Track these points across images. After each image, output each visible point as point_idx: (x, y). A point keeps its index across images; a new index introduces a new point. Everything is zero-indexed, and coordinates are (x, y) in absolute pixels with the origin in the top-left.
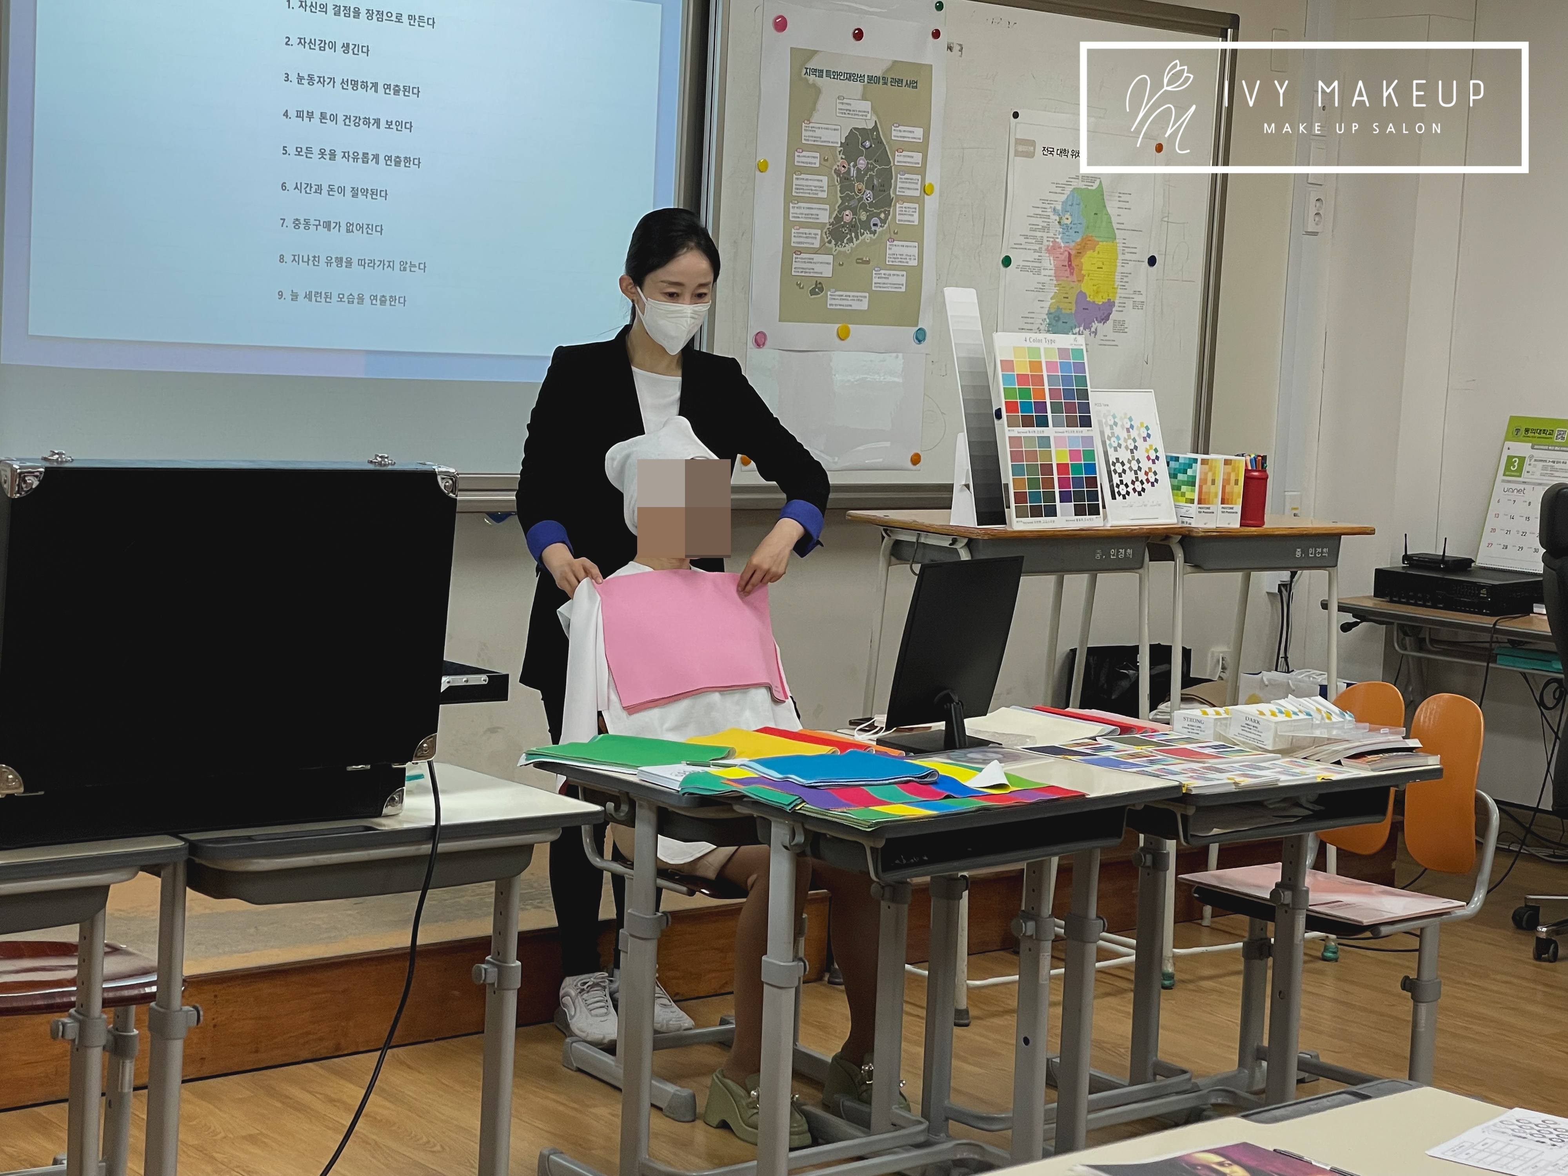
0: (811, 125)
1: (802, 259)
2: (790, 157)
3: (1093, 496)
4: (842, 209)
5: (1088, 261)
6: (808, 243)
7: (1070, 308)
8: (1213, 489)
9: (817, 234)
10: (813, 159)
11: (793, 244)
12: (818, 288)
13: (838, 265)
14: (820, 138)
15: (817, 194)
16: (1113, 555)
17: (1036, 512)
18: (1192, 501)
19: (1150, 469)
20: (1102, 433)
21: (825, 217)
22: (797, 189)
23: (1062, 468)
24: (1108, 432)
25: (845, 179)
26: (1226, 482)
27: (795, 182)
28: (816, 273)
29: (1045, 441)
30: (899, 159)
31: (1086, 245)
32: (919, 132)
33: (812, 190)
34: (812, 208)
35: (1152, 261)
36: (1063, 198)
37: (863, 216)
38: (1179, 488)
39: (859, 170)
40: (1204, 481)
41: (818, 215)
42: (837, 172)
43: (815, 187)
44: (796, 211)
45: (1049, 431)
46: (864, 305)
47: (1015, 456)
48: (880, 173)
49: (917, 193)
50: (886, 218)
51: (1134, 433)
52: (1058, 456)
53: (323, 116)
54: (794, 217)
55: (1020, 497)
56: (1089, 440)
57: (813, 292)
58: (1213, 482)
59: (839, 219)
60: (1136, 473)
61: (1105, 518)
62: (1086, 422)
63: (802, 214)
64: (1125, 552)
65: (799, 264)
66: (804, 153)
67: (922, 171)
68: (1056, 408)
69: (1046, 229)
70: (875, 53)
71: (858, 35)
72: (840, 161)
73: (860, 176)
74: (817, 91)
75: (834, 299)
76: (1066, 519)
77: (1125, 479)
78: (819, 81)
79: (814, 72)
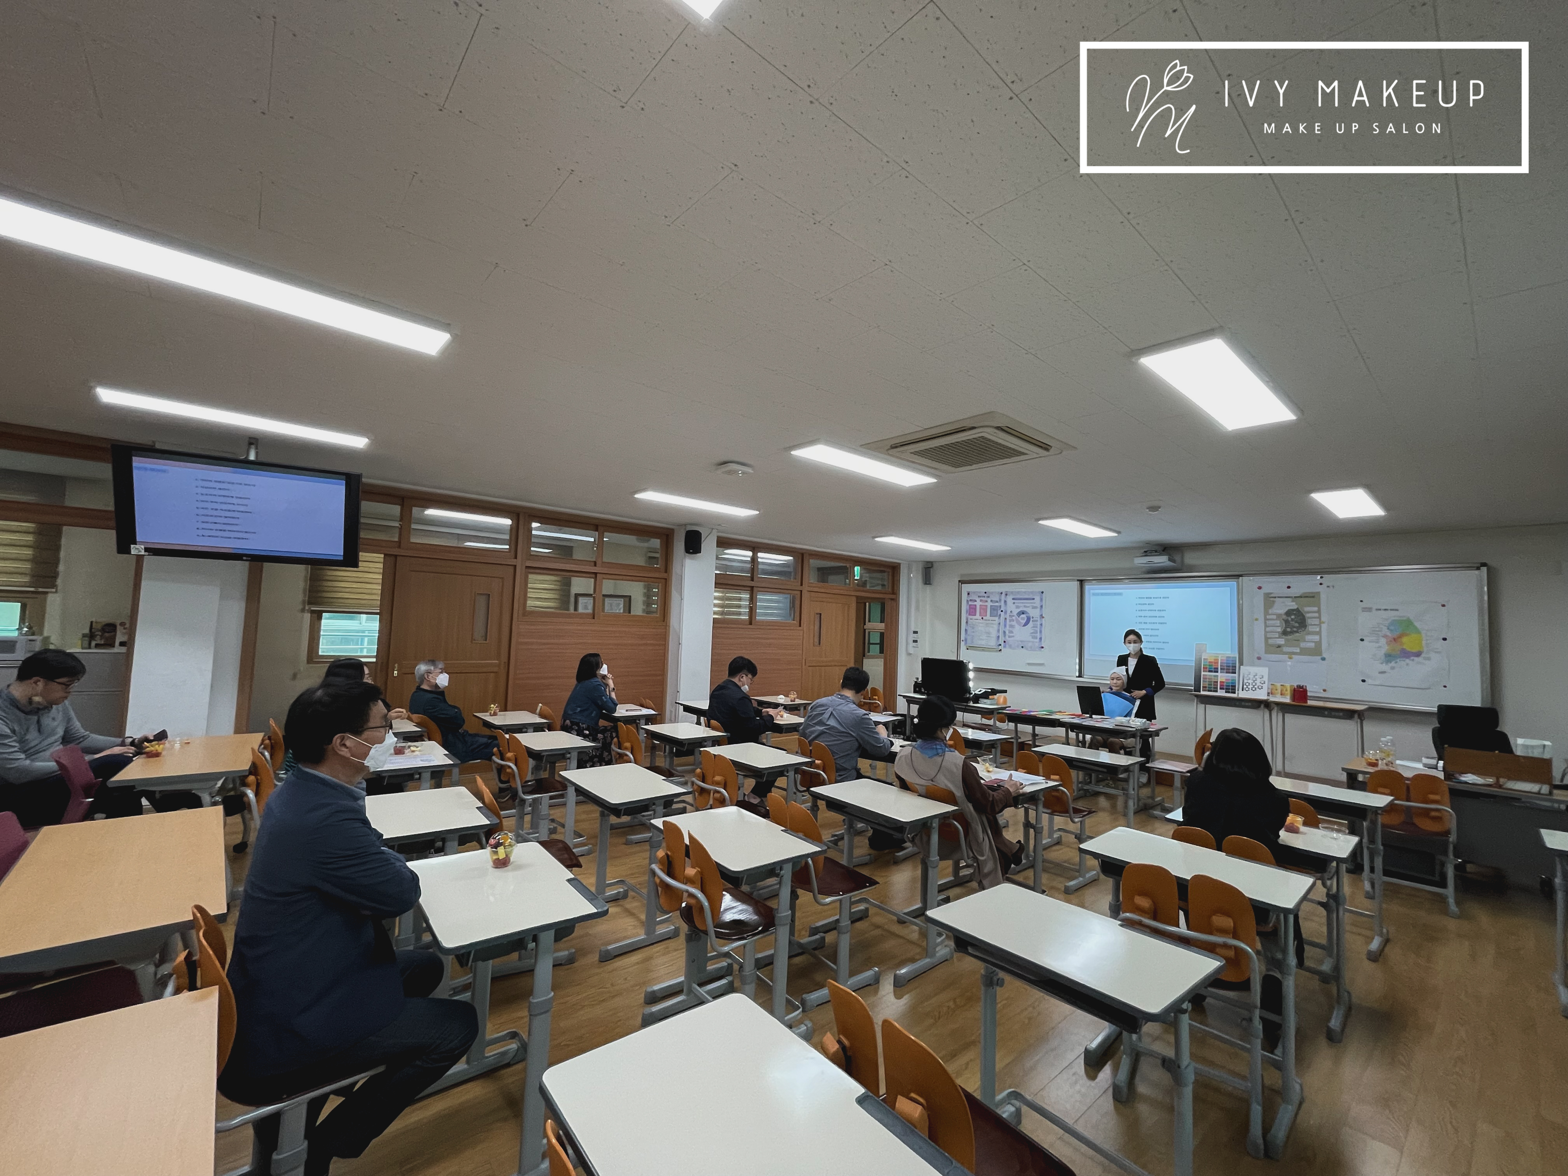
0: (1272, 609)
1: (1272, 640)
2: (1265, 617)
3: (1233, 689)
4: (1286, 628)
5: (1405, 640)
6: (1274, 636)
12: (1279, 646)
13: (1287, 640)
17: (1212, 691)
19: (1260, 686)
21: (1279, 630)
22: (1268, 624)
23: (1223, 682)
24: (1242, 675)
25: (1286, 621)
26: (1281, 691)
27: (1267, 622)
28: (1278, 643)
29: (1217, 676)
30: (1308, 615)
31: (1404, 635)
32: (1316, 609)
33: (1273, 624)
34: (1274, 628)
35: (1444, 639)
36: (1391, 622)
37: (1295, 629)
42: (1284, 620)
43: (1275, 623)
45: (1219, 674)
46: (1298, 651)
48: (1301, 619)
49: (1318, 623)
50: (1305, 629)
51: (1255, 677)
52: (1221, 679)
55: (1203, 687)
56: (1237, 677)
57: (1277, 647)
59: (1286, 630)
60: (1254, 686)
61: (1238, 695)
62: (1235, 673)
63: (1271, 629)
65: (1270, 641)
66: (1270, 616)
67: (1319, 618)
68: (1222, 669)
69: (1380, 631)
70: (1296, 591)
71: (1289, 587)
72: (1284, 617)
73: (1292, 620)
74: (1274, 602)
75: (1286, 649)
76: (1221, 693)
77: (1249, 687)
78: (1274, 599)
79: (1272, 597)
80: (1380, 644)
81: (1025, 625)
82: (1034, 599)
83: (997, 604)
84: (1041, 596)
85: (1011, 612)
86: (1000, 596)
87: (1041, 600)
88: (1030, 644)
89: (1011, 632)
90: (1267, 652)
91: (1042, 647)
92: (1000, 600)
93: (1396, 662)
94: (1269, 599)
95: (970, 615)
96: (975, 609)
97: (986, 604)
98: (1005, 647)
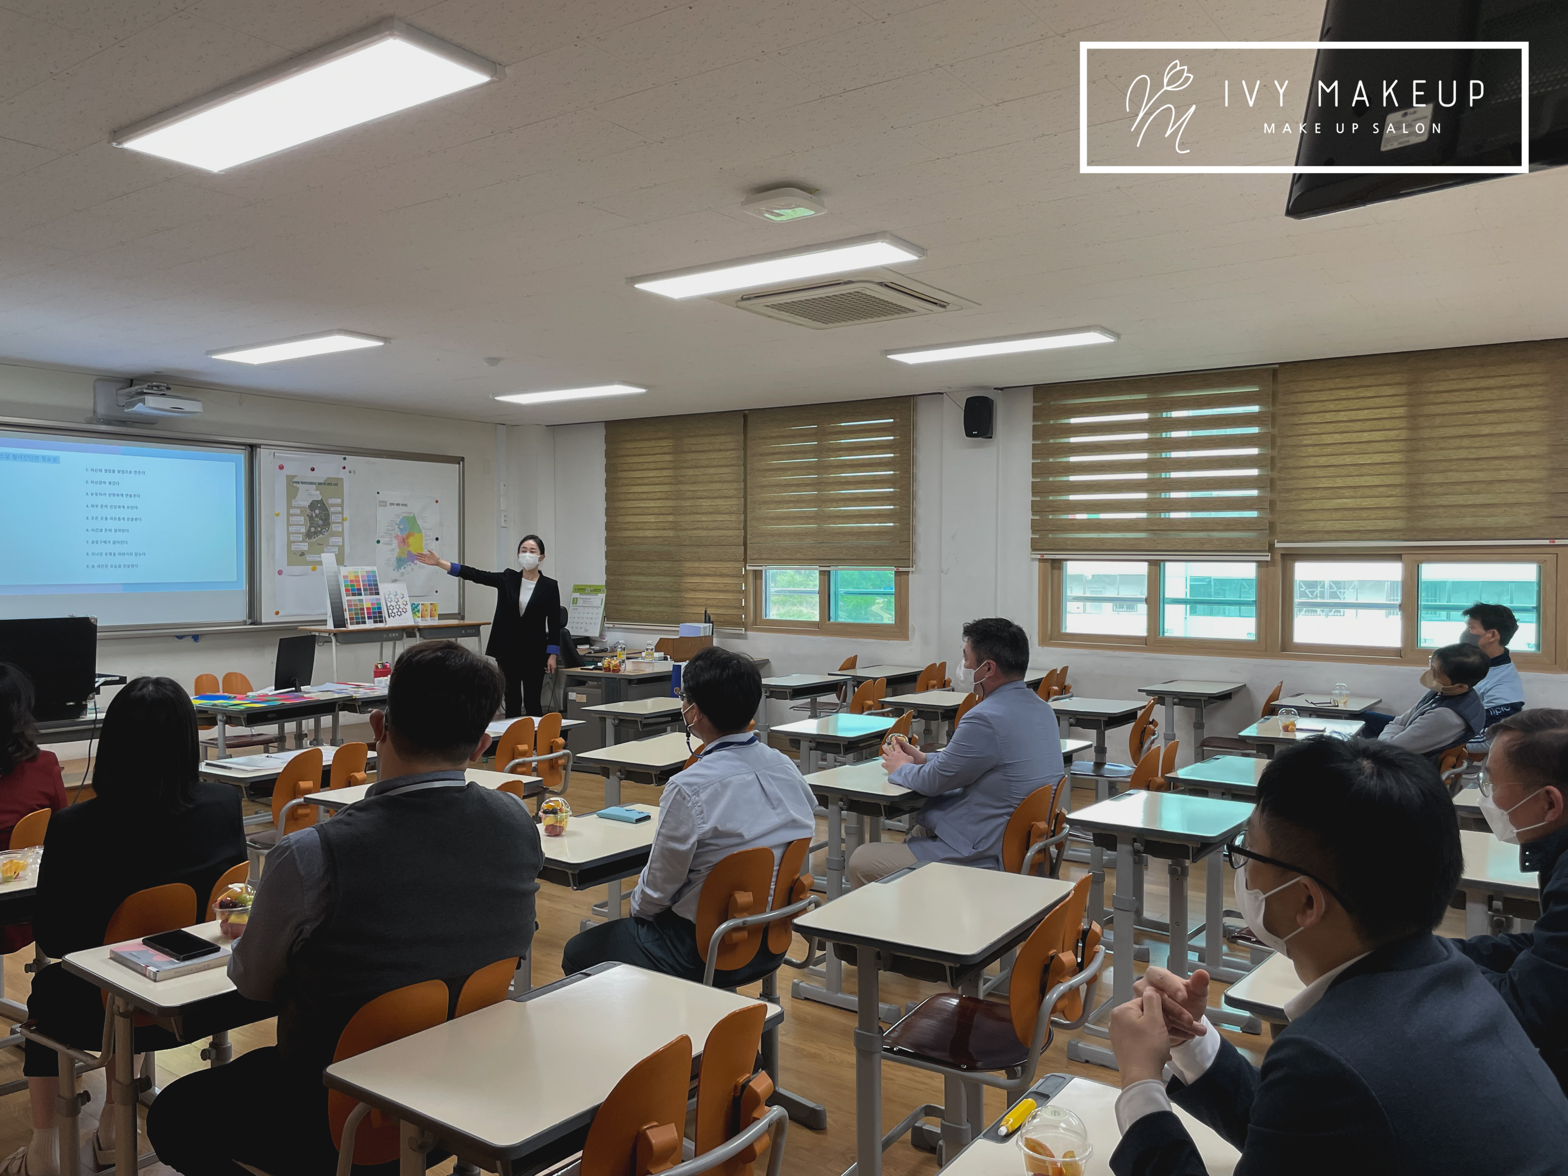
0: (296, 500)
1: (295, 545)
2: (288, 512)
3: (381, 617)
4: (310, 527)
5: (411, 540)
6: (297, 539)
7: (405, 556)
8: (426, 613)
10: (298, 511)
12: (303, 554)
13: (310, 545)
14: (300, 504)
15: (300, 523)
17: (358, 623)
18: (419, 617)
19: (404, 608)
20: (385, 597)
21: (303, 530)
22: (292, 521)
23: (368, 609)
24: (387, 596)
25: (311, 518)
26: (431, 610)
27: (291, 519)
28: (301, 549)
29: (361, 601)
30: (332, 509)
31: (409, 535)
32: (339, 501)
33: (298, 521)
34: (298, 528)
35: (437, 539)
36: (399, 519)
37: (319, 529)
38: (415, 613)
39: (316, 514)
40: (423, 610)
41: (300, 530)
42: (307, 515)
45: (363, 597)
47: (349, 606)
48: (325, 515)
49: (341, 521)
50: (329, 529)
51: (397, 597)
52: (366, 605)
53: (102, 506)
54: (291, 531)
55: (351, 619)
56: (379, 599)
57: (300, 556)
58: (426, 611)
59: (309, 531)
60: (398, 609)
61: (386, 624)
62: (378, 594)
63: (294, 530)
65: (294, 547)
67: (342, 513)
68: (365, 590)
69: (393, 530)
70: (321, 475)
71: (313, 469)
72: (308, 511)
73: (317, 516)
74: (298, 489)
75: (309, 558)
76: (370, 625)
77: (394, 611)
78: (298, 485)
79: (296, 482)
80: (393, 547)
90: (290, 564)
93: (405, 568)
94: (293, 484)
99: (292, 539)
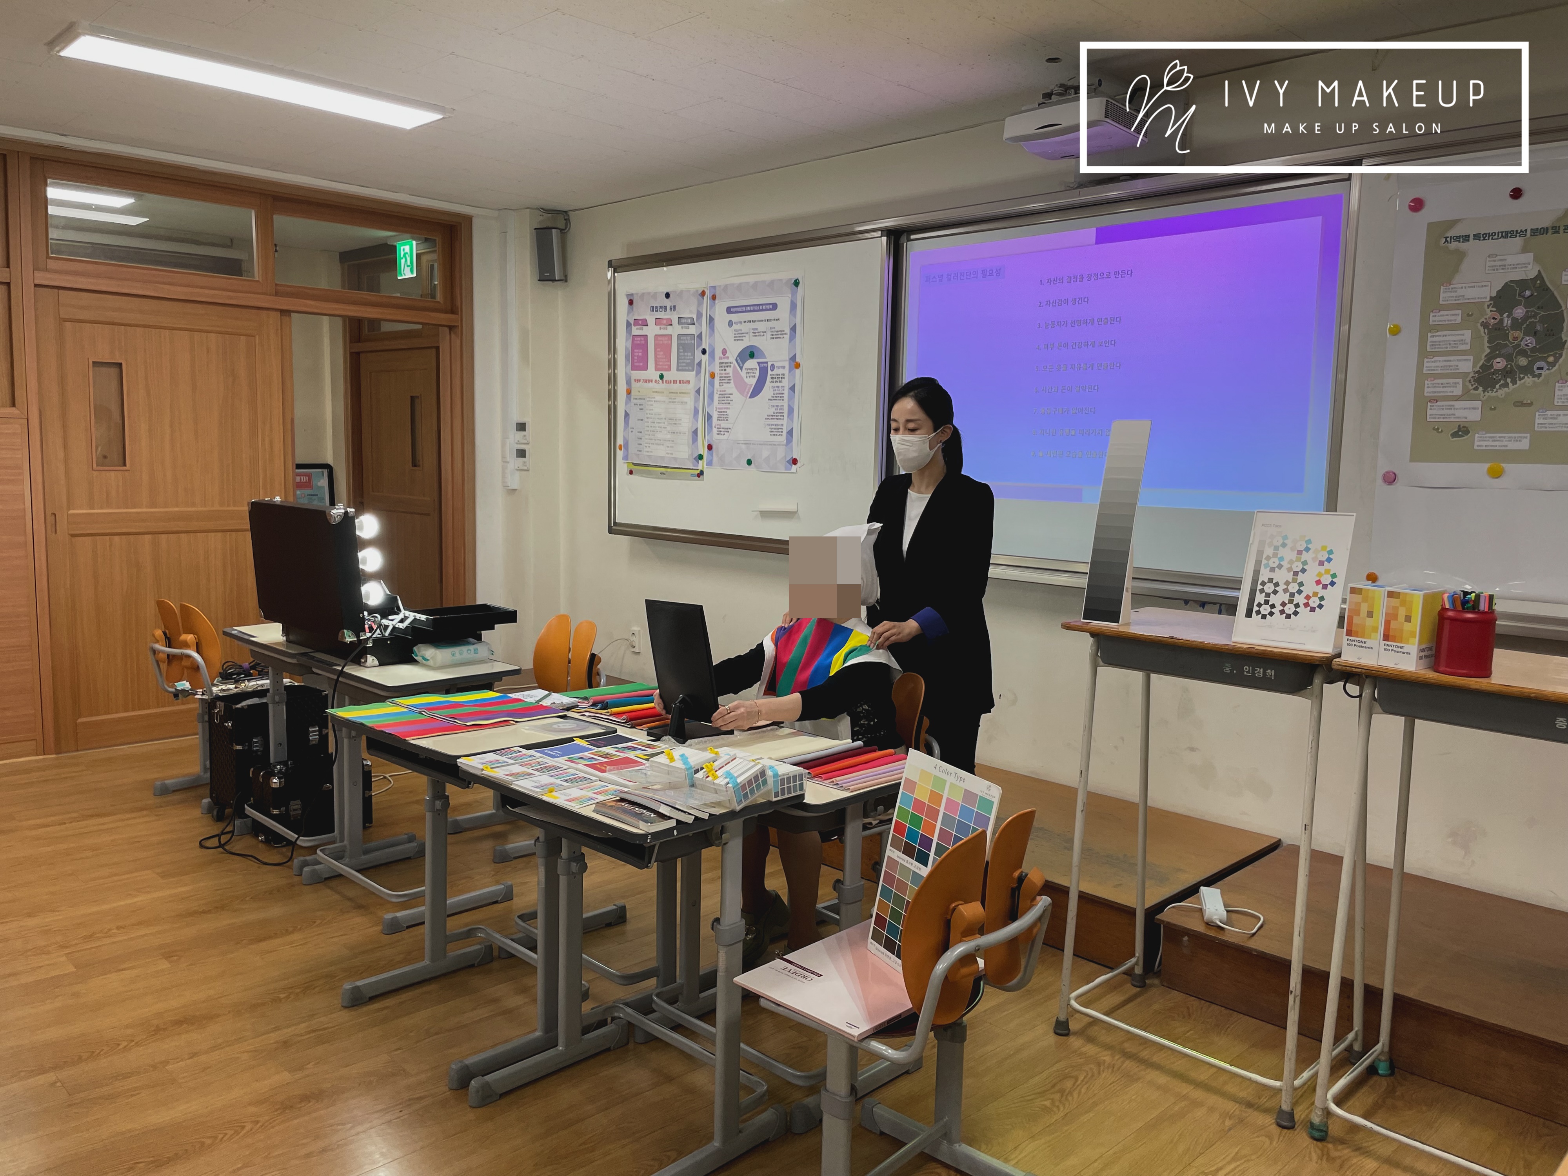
0: (1452, 286)
1: (1439, 406)
2: (1424, 319)
4: (1491, 357)
6: (1447, 392)
9: (1458, 383)
11: (1426, 394)
12: (1462, 431)
14: (1464, 296)
15: (1457, 347)
16: (1247, 672)
19: (1315, 594)
20: (1260, 553)
21: (1467, 366)
22: (1433, 345)
24: (1269, 551)
25: (1497, 331)
26: (1391, 617)
27: (1430, 339)
28: (1458, 418)
33: (1450, 344)
34: (1450, 361)
37: (1524, 361)
39: (1516, 320)
41: (1457, 366)
42: (1486, 324)
43: (1455, 341)
44: (1429, 365)
46: (1526, 444)
48: (1545, 319)
50: (1557, 360)
54: (1429, 370)
58: (1370, 615)
59: (1487, 367)
60: (1292, 595)
61: (1236, 634)
63: (1438, 366)
64: (1264, 673)
65: (1434, 412)
66: (1442, 313)
71: (1519, 193)
72: (1490, 313)
73: (1518, 324)
74: (1461, 256)
75: (1483, 441)
77: (1273, 599)
78: (1463, 246)
79: (1457, 238)
81: (757, 390)
82: (774, 307)
83: (692, 330)
84: (794, 294)
85: (724, 352)
86: (700, 304)
87: (793, 306)
88: (765, 453)
89: (723, 416)
90: (1417, 454)
91: (795, 461)
92: (699, 315)
94: (1445, 248)
95: (634, 368)
96: (644, 347)
97: (669, 330)
98: (710, 463)
99: (1428, 392)
